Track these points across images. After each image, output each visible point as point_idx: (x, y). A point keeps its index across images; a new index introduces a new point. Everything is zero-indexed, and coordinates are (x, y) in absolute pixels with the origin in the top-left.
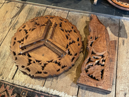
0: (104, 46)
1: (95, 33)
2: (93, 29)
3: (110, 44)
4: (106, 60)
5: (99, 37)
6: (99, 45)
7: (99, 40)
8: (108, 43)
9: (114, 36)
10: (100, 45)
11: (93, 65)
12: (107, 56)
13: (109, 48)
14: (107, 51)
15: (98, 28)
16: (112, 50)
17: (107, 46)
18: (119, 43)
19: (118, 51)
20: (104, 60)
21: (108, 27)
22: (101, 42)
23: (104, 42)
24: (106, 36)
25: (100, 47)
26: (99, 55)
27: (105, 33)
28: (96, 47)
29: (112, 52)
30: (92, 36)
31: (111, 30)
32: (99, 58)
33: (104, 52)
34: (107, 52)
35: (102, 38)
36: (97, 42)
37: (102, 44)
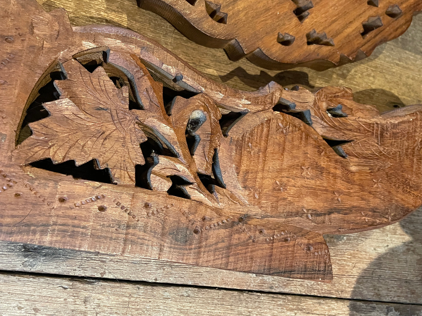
0: (284, 194)
1: (373, 141)
2: (395, 126)
3: (301, 232)
4: (185, 204)
5: (345, 167)
6: (287, 161)
7: (323, 164)
8: (307, 224)
9: (356, 273)
10: (291, 167)
11: (138, 112)
12: (219, 212)
13: (277, 227)
14: (255, 210)
15: (407, 162)
16: (262, 250)
17: (290, 214)
18: (310, 302)
19: (263, 297)
20: (188, 189)
21: (407, 238)
22: (310, 173)
23: (314, 192)
24: (359, 209)
25: (272, 164)
26: (215, 158)
27: (375, 202)
28: (277, 138)
29: (245, 244)
30: (350, 120)
31: (392, 253)
32: (197, 158)
33: (241, 193)
34: (242, 211)
35: (340, 185)
36: (310, 150)
37: (300, 182)
